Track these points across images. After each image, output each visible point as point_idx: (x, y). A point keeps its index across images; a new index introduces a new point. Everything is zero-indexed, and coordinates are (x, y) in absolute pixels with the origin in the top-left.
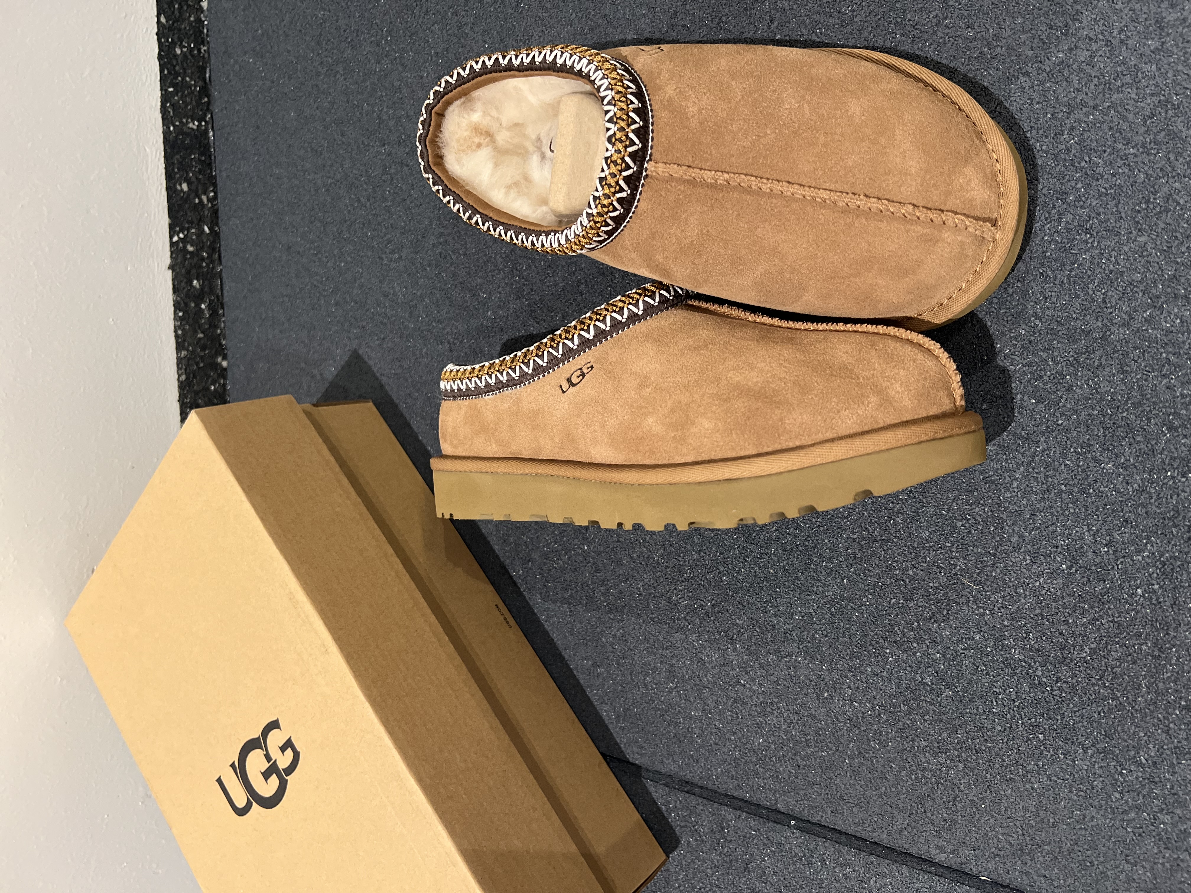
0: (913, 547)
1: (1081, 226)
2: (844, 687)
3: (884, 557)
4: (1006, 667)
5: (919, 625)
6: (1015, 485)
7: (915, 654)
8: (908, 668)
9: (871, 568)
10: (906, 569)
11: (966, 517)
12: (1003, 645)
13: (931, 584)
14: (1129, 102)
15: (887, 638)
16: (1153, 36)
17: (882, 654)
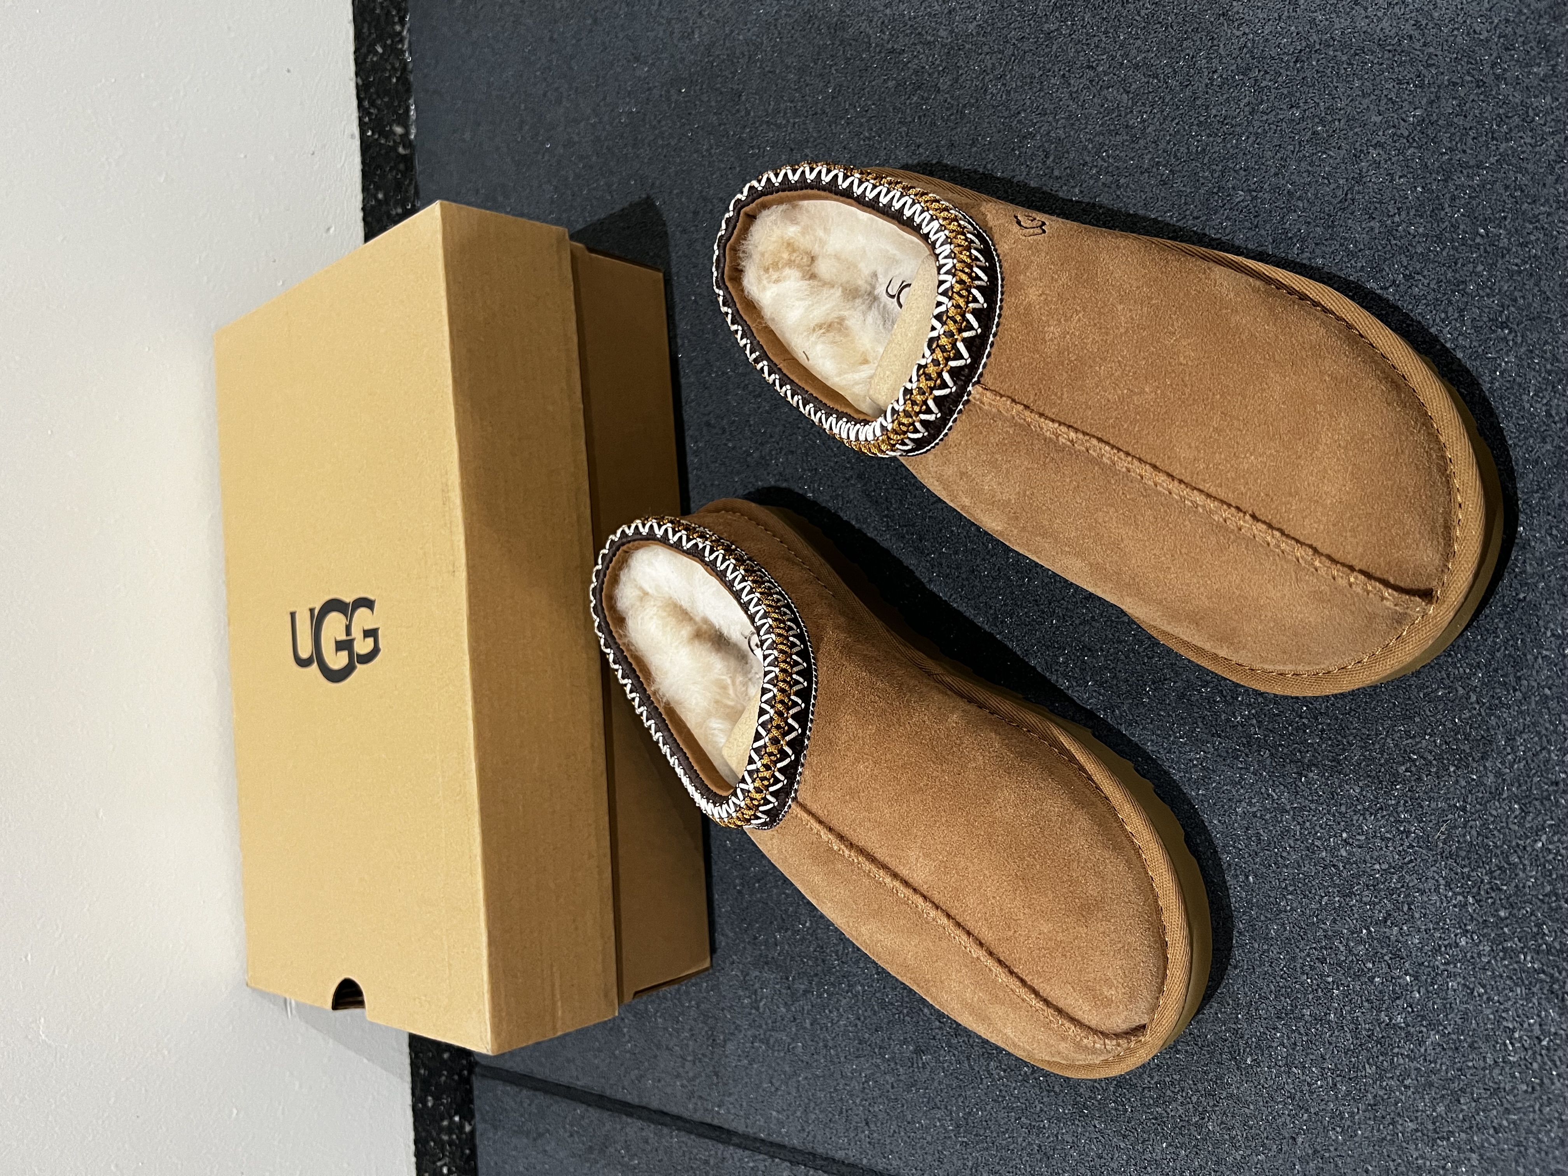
0: (1340, 813)
1: (1492, 320)
2: (1275, 1045)
3: (1301, 833)
4: (1516, 985)
5: (1369, 932)
6: (1474, 698)
7: (1371, 979)
8: (1366, 1004)
9: (1285, 854)
10: (1336, 848)
11: (1410, 758)
12: (1504, 950)
13: (1377, 867)
14: (1524, 149)
15: (1326, 959)
16: (1538, 61)
17: (1322, 986)
